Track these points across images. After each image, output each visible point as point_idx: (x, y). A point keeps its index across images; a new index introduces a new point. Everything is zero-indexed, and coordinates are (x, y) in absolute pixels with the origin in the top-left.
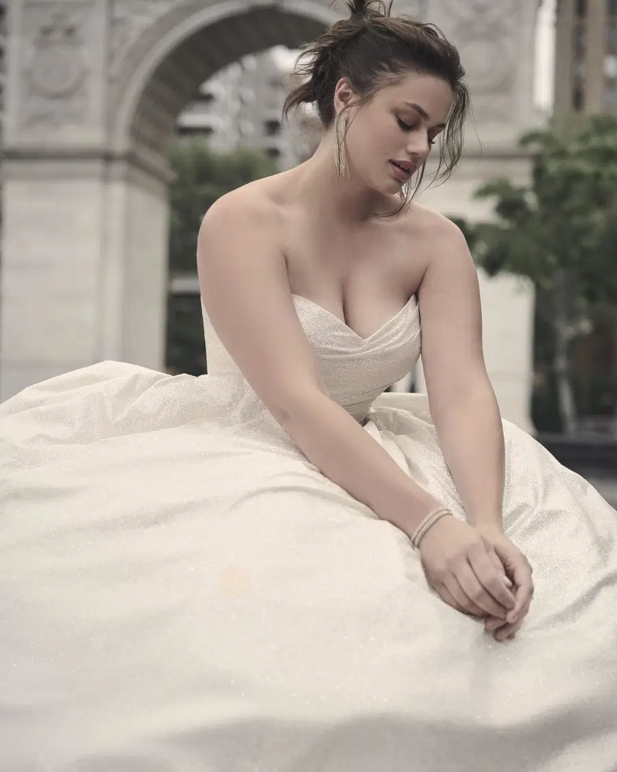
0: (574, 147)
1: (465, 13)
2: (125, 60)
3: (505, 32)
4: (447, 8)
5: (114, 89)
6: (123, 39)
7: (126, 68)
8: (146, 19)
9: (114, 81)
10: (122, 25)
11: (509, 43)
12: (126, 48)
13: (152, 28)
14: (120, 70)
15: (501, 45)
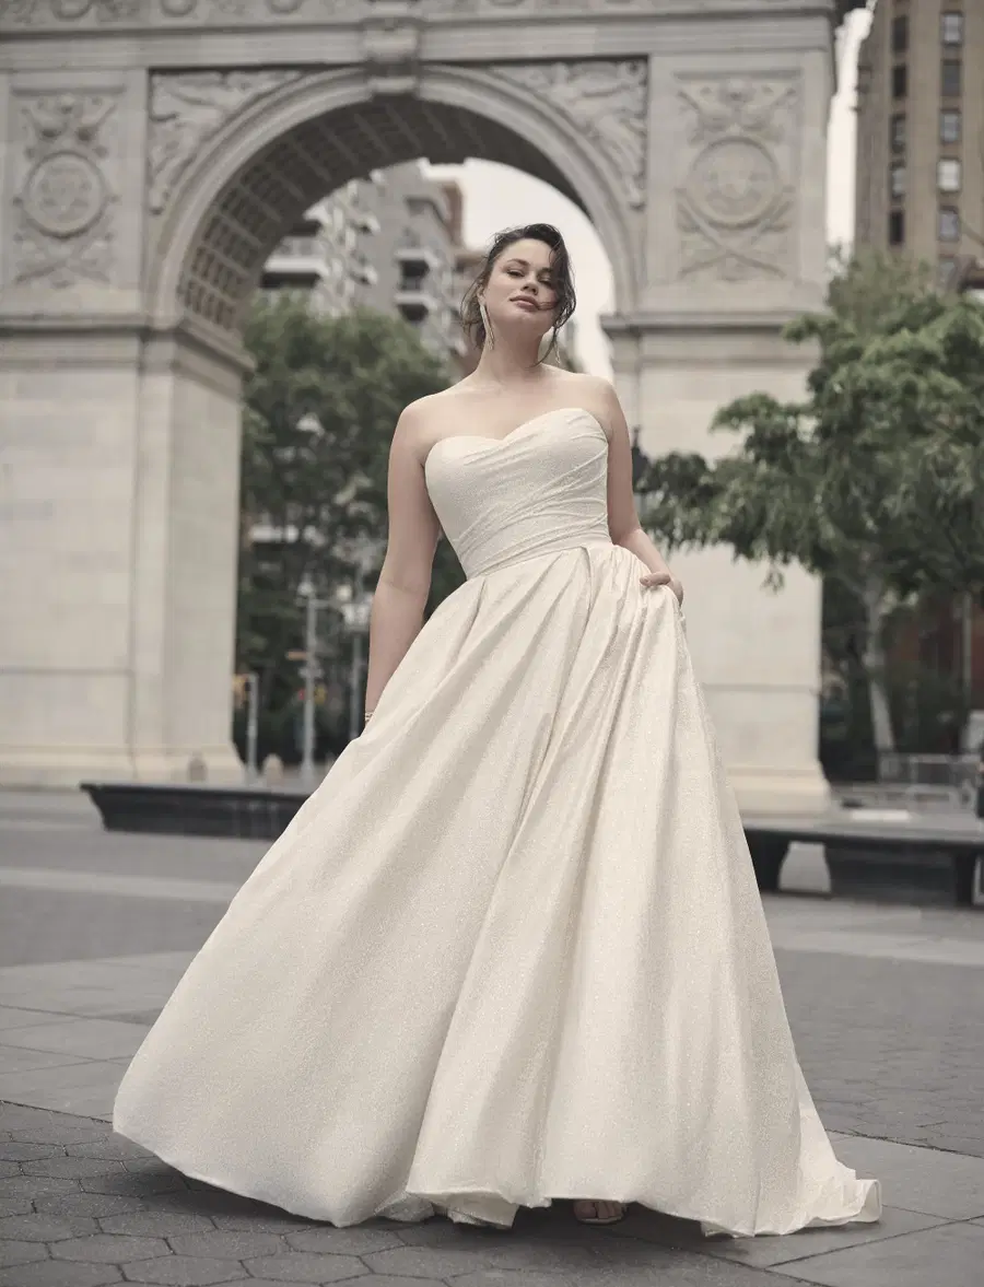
1: (712, 105)
2: (174, 182)
3: (777, 138)
4: (682, 95)
5: (157, 224)
6: (172, 147)
7: (176, 193)
8: (208, 117)
9: (157, 212)
10: (169, 125)
11: (781, 152)
12: (175, 162)
13: (216, 132)
14: (167, 195)
15: (769, 157)
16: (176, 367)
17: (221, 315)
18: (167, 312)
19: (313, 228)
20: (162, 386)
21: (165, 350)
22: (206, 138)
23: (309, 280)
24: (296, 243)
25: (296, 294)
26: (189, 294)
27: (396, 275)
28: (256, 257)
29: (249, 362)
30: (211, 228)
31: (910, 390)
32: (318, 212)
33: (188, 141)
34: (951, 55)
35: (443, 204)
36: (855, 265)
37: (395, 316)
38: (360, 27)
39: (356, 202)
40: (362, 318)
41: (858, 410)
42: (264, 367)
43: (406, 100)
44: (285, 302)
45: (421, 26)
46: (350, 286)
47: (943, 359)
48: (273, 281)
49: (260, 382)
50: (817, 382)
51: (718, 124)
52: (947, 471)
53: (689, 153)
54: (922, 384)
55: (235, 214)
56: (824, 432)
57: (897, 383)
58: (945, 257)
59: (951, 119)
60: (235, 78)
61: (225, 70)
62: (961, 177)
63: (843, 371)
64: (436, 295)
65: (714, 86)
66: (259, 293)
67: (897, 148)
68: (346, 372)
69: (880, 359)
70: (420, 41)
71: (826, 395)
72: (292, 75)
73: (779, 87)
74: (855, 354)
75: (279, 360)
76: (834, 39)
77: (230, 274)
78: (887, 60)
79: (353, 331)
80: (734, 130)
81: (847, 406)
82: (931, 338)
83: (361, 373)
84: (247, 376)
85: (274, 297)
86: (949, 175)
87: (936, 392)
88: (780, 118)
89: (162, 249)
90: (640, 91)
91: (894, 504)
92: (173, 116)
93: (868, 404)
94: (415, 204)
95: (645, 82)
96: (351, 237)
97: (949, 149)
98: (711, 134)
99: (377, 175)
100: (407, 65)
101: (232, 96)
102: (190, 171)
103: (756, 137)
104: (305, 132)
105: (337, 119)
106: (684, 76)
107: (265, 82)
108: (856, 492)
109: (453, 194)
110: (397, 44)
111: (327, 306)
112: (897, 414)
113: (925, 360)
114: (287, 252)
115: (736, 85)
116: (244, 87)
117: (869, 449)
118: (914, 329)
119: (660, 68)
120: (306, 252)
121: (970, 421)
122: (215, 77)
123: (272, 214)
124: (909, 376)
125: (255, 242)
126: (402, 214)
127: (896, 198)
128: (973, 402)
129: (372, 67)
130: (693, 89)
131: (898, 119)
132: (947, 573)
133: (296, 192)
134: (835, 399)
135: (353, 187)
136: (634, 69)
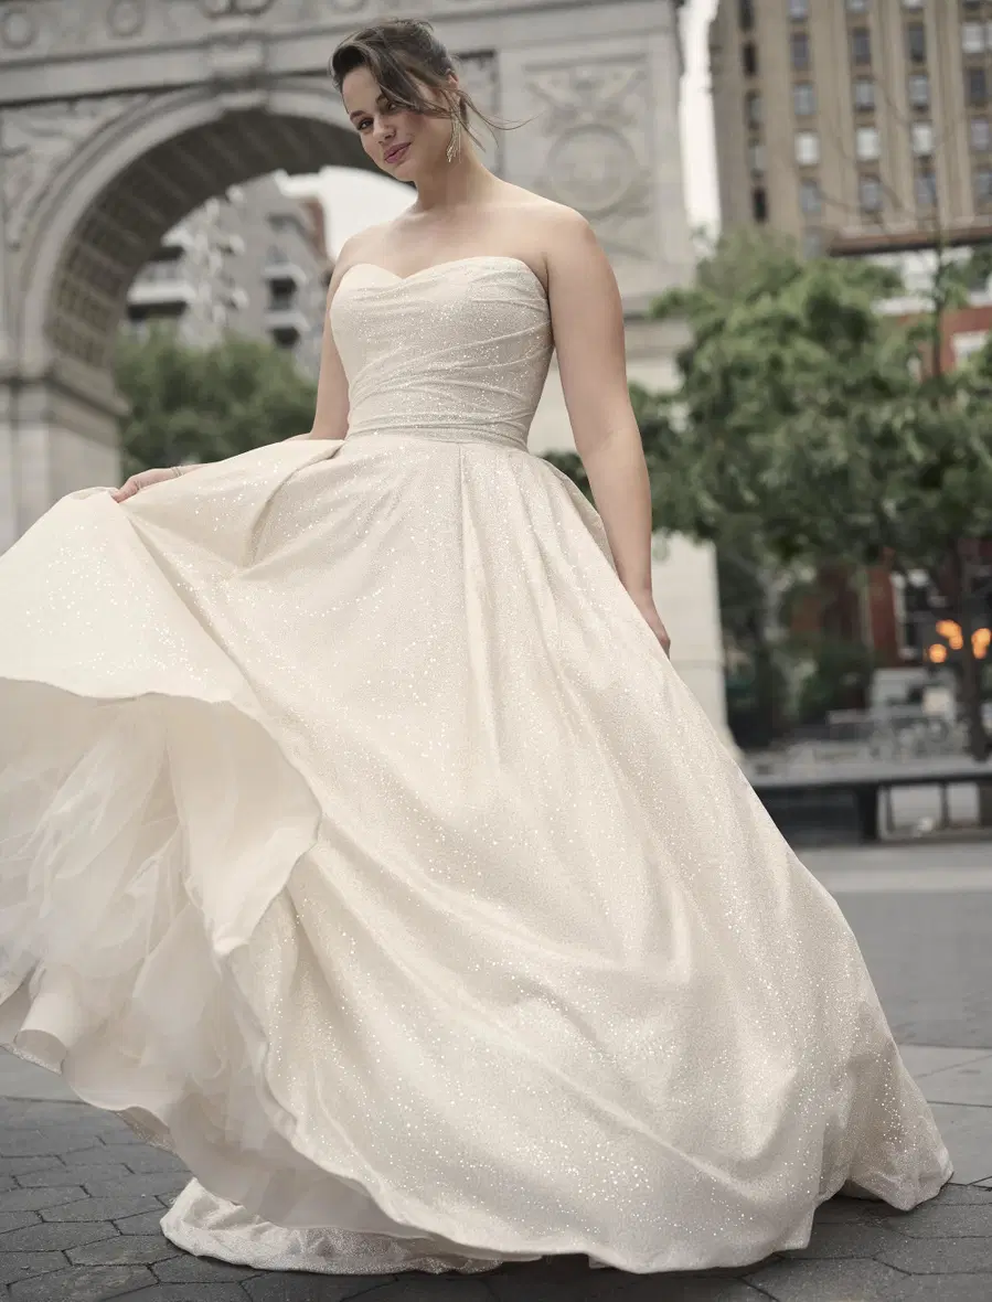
0: (737, 315)
1: (562, 95)
2: (30, 214)
3: (629, 121)
4: (533, 88)
5: (18, 260)
6: (25, 182)
7: (33, 227)
8: (58, 148)
9: (16, 247)
10: (19, 160)
11: (634, 136)
12: (29, 195)
13: (69, 161)
14: (24, 229)
15: (624, 143)
16: (50, 419)
17: (90, 355)
18: (35, 355)
19: (175, 253)
20: (37, 438)
21: (36, 400)
22: (60, 168)
23: (176, 309)
24: (161, 269)
25: (164, 325)
26: (56, 334)
27: (264, 294)
28: (120, 285)
29: (123, 406)
30: (72, 259)
31: (776, 364)
32: (177, 236)
33: (41, 173)
34: (798, 28)
35: (306, 219)
36: (722, 245)
37: (266, 342)
38: (205, 45)
39: (219, 223)
40: (234, 345)
41: (728, 390)
42: (139, 413)
43: (256, 116)
44: (155, 336)
45: (265, 39)
46: (220, 312)
47: (805, 324)
48: (140, 313)
49: (137, 428)
50: (685, 363)
51: (569, 113)
52: (820, 444)
53: (544, 145)
54: (788, 357)
55: (95, 242)
56: (696, 416)
57: (763, 356)
58: (812, 230)
59: (803, 93)
60: (82, 106)
61: (72, 100)
62: (821, 148)
63: (710, 348)
64: (307, 313)
65: (564, 75)
66: (125, 328)
67: (754, 125)
68: (222, 410)
69: (743, 331)
70: (266, 54)
71: (695, 375)
72: (139, 99)
73: (628, 72)
74: (719, 328)
75: (154, 402)
76: (676, 20)
77: (96, 307)
78: (735, 40)
79: (226, 362)
80: (587, 118)
81: (716, 385)
82: (793, 303)
83: (238, 409)
84: (123, 423)
85: (144, 330)
86: (807, 149)
87: (803, 365)
88: (631, 103)
89: (25, 284)
90: (489, 88)
91: (771, 478)
92: (22, 150)
93: (736, 382)
94: (278, 221)
95: (494, 77)
96: (217, 260)
97: (805, 123)
98: (564, 124)
99: (236, 193)
100: (254, 80)
101: (81, 124)
102: (46, 204)
103: (610, 123)
104: (159, 155)
105: (189, 139)
106: (533, 68)
107: (113, 108)
108: (732, 470)
109: (315, 209)
110: (242, 59)
111: (197, 336)
112: (766, 393)
113: (788, 326)
114: (151, 279)
115: (585, 73)
116: (93, 115)
117: (743, 431)
118: (775, 294)
119: (508, 62)
120: (172, 277)
121: (837, 393)
122: (62, 107)
123: (133, 239)
124: (774, 348)
125: (118, 269)
126: (265, 232)
127: (757, 175)
128: (841, 371)
129: (219, 85)
130: (543, 81)
131: (751, 97)
132: (829, 536)
133: (154, 216)
134: (704, 380)
135: (213, 207)
136: (482, 66)
